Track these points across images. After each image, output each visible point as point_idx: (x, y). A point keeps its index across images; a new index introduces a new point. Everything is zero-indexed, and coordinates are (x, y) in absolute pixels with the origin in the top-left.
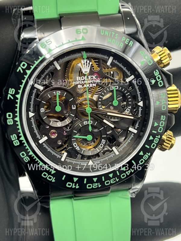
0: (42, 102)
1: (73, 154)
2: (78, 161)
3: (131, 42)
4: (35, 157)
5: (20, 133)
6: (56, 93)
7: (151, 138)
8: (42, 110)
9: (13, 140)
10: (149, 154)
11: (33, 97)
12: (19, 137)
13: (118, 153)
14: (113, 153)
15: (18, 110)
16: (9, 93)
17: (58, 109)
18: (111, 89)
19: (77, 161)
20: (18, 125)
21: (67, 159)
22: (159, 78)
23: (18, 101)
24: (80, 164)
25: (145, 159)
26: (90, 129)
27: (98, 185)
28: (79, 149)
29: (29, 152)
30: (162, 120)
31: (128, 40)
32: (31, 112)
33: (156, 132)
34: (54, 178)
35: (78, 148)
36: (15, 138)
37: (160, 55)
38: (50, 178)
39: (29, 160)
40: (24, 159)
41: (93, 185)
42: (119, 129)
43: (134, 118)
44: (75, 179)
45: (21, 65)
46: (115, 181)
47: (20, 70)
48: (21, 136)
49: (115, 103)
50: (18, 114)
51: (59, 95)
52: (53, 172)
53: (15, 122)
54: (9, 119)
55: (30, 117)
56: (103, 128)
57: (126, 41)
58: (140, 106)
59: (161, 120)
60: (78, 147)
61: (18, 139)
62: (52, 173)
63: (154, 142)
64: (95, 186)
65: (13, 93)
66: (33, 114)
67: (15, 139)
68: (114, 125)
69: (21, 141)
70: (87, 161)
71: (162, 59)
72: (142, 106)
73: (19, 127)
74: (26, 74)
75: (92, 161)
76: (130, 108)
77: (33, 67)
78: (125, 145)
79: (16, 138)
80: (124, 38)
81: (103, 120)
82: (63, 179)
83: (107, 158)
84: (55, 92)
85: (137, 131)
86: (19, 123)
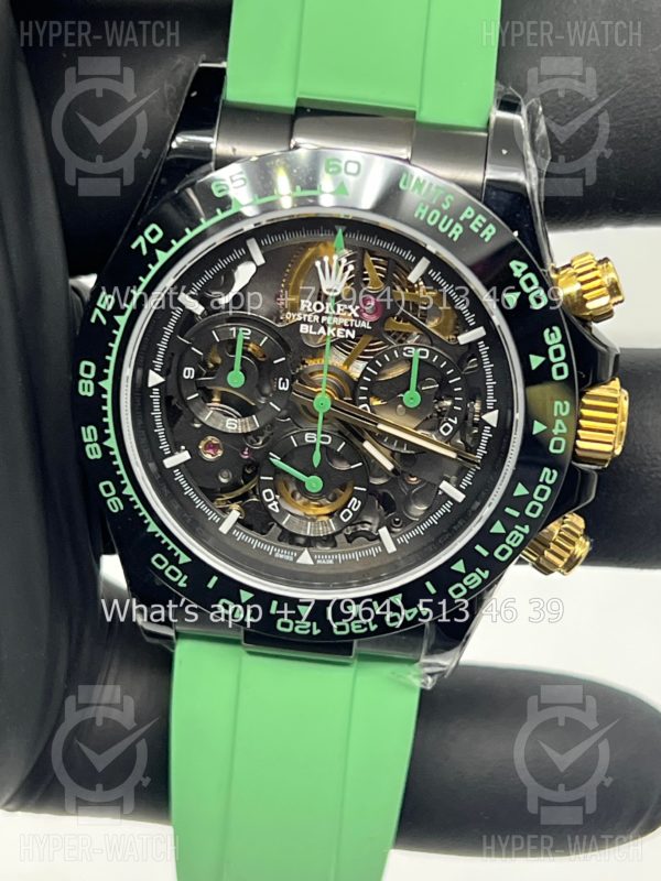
0: (193, 349)
1: (258, 519)
2: (268, 544)
3: (491, 226)
4: (139, 505)
5: (106, 426)
6: (237, 332)
7: (498, 528)
8: (189, 373)
9: (85, 440)
10: (486, 575)
11: (169, 329)
12: (103, 437)
13: (395, 549)
14: (377, 546)
15: (112, 359)
16: (99, 304)
17: (236, 379)
18: (405, 354)
19: (265, 543)
20: (104, 402)
21: (238, 530)
22: (557, 353)
23: (119, 334)
24: (273, 553)
25: (471, 587)
26: (317, 458)
27: (311, 628)
28: (277, 510)
29: (125, 485)
30: (544, 483)
31: (480, 221)
32: (157, 372)
33: (516, 514)
34: (185, 577)
35: (273, 507)
36: (93, 437)
37: (582, 283)
38: (173, 573)
39: (122, 508)
40: (109, 502)
41: (295, 625)
42: (415, 479)
43: (459, 456)
44: (245, 596)
45: (147, 232)
46: (366, 629)
47: (139, 246)
48: (108, 436)
49: (412, 398)
50: (110, 372)
51: (245, 341)
52: (184, 559)
53: (100, 391)
54: (86, 379)
55: (150, 385)
56: (360, 464)
57: (476, 221)
58: (489, 425)
59: (541, 480)
60: (275, 503)
61: (100, 442)
62: (181, 562)
63: (508, 540)
64: (304, 627)
65: (110, 308)
66: (161, 380)
67: (90, 440)
68: (392, 462)
69: (106, 450)
70: (294, 551)
71: (585, 296)
72: (495, 425)
73: (108, 408)
74: (155, 261)
75: (312, 555)
76: (455, 422)
77: (177, 245)
78: (420, 530)
79: (96, 439)
80: (469, 213)
81: (363, 441)
82: (210, 585)
83: (356, 556)
84: (234, 329)
85: (464, 496)
86: (108, 397)
